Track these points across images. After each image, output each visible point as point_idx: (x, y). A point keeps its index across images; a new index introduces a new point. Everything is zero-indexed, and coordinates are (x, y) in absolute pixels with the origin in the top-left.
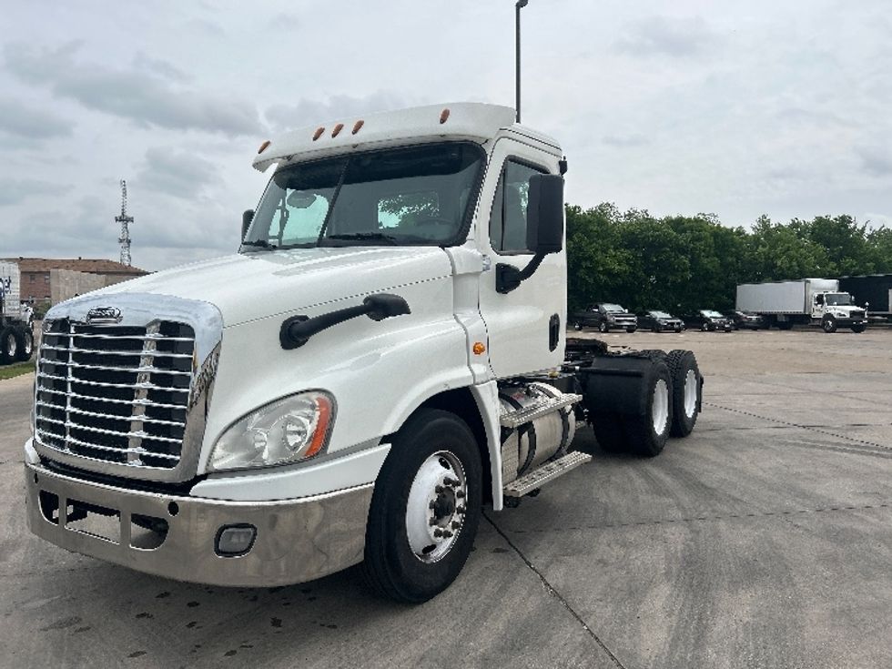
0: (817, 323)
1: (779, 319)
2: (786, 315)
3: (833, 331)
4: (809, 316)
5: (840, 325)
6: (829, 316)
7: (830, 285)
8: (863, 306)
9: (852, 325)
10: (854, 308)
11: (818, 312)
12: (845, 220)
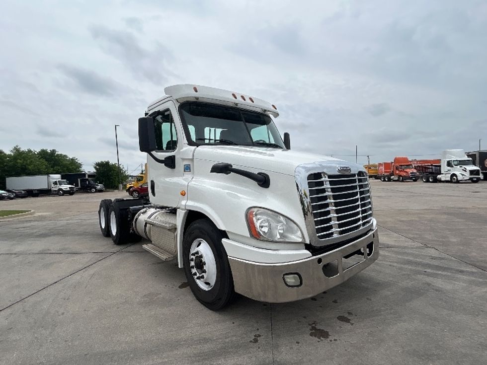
0: (55, 193)
1: (34, 192)
2: (38, 190)
3: (63, 195)
4: (51, 189)
5: (65, 193)
6: (61, 189)
7: (57, 177)
8: (73, 185)
9: (70, 193)
10: (70, 186)
11: (55, 188)
12: (53, 151)
